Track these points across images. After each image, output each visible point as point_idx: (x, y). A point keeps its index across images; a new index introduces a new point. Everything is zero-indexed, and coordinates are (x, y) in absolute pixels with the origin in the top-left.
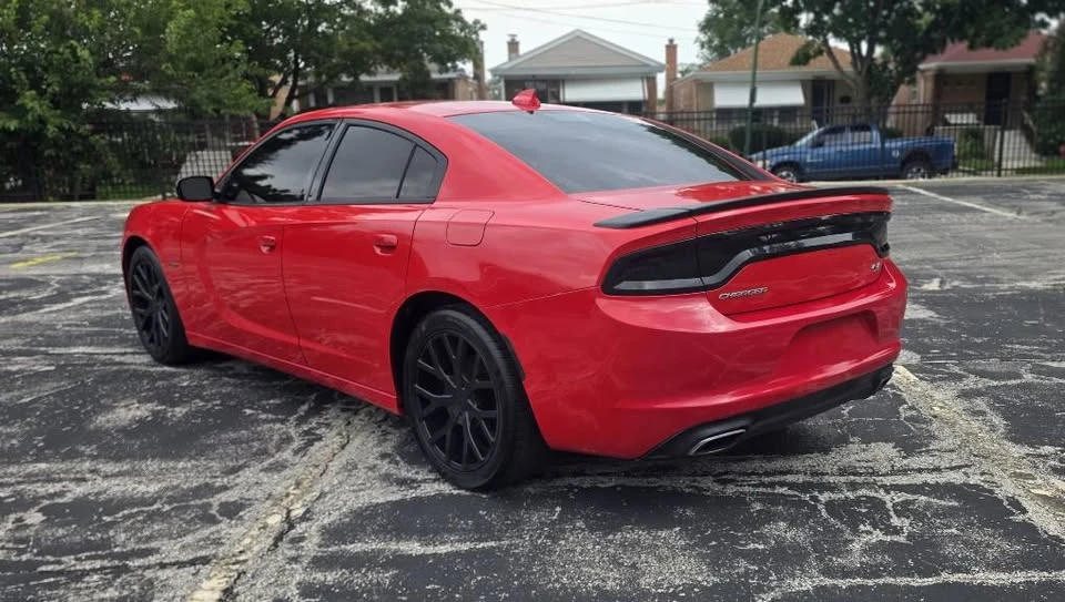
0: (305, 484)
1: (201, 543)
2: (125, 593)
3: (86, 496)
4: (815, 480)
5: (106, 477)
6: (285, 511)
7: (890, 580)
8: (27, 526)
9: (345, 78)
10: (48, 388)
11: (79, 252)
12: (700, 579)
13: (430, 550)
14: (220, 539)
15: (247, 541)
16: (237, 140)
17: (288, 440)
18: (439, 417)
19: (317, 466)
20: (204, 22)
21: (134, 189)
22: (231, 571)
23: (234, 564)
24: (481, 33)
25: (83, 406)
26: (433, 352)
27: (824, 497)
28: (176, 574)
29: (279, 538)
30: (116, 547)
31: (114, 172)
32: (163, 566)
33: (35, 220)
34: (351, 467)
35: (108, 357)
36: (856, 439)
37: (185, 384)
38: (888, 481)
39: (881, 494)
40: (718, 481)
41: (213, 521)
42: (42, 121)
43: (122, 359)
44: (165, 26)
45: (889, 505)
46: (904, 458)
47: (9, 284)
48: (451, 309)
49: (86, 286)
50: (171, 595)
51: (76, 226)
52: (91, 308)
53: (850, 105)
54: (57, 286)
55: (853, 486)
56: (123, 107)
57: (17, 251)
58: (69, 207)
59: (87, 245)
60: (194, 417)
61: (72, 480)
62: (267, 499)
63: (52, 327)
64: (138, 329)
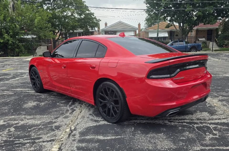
0: (73, 121)
1: (52, 136)
2: (36, 149)
3: (24, 124)
4: (192, 121)
5: (28, 119)
6: (70, 128)
7: (218, 148)
8: (11, 131)
9: (71, 31)
10: (13, 98)
11: (16, 67)
12: (172, 146)
13: (106, 138)
14: (56, 135)
15: (62, 135)
16: (48, 44)
17: (68, 111)
18: (104, 106)
19: (75, 117)
20: (43, 19)
21: (27, 54)
22: (60, 143)
23: (60, 141)
24: (100, 22)
25: (21, 102)
26: (103, 91)
27: (195, 126)
28: (47, 144)
29: (69, 135)
30: (32, 137)
31: (23, 51)
32: (44, 142)
33: (6, 61)
34: (83, 117)
35: (25, 91)
36: (198, 111)
37: (43, 97)
38: (209, 122)
39: (209, 125)
40: (169, 122)
41: (54, 130)
42: (8, 40)
43: (28, 91)
44: (35, 20)
45: (211, 128)
46: (211, 116)
47: (2, 75)
48: (108, 82)
49: (19, 75)
50: (47, 149)
51: (15, 62)
52: (21, 80)
53: (178, 36)
54: (12, 75)
55: (201, 123)
56: (25, 37)
57: (3, 67)
58: (13, 58)
59: (18, 66)
60: (46, 105)
61: (20, 120)
62: (65, 125)
63: (12, 84)
64: (32, 85)
